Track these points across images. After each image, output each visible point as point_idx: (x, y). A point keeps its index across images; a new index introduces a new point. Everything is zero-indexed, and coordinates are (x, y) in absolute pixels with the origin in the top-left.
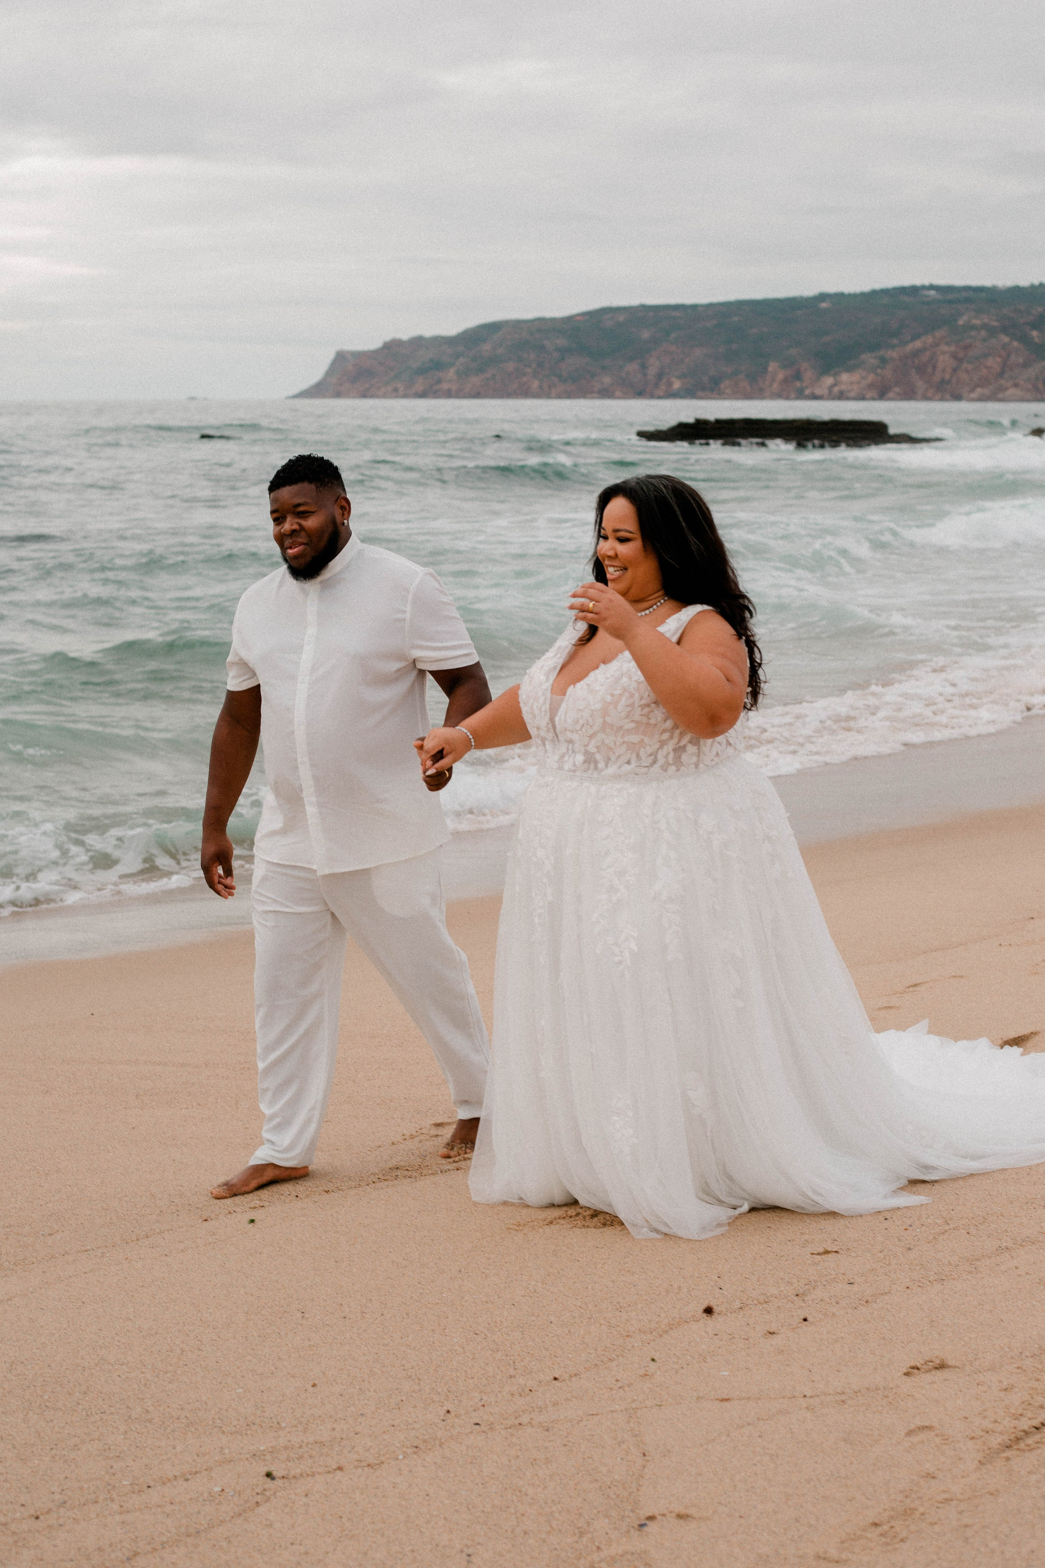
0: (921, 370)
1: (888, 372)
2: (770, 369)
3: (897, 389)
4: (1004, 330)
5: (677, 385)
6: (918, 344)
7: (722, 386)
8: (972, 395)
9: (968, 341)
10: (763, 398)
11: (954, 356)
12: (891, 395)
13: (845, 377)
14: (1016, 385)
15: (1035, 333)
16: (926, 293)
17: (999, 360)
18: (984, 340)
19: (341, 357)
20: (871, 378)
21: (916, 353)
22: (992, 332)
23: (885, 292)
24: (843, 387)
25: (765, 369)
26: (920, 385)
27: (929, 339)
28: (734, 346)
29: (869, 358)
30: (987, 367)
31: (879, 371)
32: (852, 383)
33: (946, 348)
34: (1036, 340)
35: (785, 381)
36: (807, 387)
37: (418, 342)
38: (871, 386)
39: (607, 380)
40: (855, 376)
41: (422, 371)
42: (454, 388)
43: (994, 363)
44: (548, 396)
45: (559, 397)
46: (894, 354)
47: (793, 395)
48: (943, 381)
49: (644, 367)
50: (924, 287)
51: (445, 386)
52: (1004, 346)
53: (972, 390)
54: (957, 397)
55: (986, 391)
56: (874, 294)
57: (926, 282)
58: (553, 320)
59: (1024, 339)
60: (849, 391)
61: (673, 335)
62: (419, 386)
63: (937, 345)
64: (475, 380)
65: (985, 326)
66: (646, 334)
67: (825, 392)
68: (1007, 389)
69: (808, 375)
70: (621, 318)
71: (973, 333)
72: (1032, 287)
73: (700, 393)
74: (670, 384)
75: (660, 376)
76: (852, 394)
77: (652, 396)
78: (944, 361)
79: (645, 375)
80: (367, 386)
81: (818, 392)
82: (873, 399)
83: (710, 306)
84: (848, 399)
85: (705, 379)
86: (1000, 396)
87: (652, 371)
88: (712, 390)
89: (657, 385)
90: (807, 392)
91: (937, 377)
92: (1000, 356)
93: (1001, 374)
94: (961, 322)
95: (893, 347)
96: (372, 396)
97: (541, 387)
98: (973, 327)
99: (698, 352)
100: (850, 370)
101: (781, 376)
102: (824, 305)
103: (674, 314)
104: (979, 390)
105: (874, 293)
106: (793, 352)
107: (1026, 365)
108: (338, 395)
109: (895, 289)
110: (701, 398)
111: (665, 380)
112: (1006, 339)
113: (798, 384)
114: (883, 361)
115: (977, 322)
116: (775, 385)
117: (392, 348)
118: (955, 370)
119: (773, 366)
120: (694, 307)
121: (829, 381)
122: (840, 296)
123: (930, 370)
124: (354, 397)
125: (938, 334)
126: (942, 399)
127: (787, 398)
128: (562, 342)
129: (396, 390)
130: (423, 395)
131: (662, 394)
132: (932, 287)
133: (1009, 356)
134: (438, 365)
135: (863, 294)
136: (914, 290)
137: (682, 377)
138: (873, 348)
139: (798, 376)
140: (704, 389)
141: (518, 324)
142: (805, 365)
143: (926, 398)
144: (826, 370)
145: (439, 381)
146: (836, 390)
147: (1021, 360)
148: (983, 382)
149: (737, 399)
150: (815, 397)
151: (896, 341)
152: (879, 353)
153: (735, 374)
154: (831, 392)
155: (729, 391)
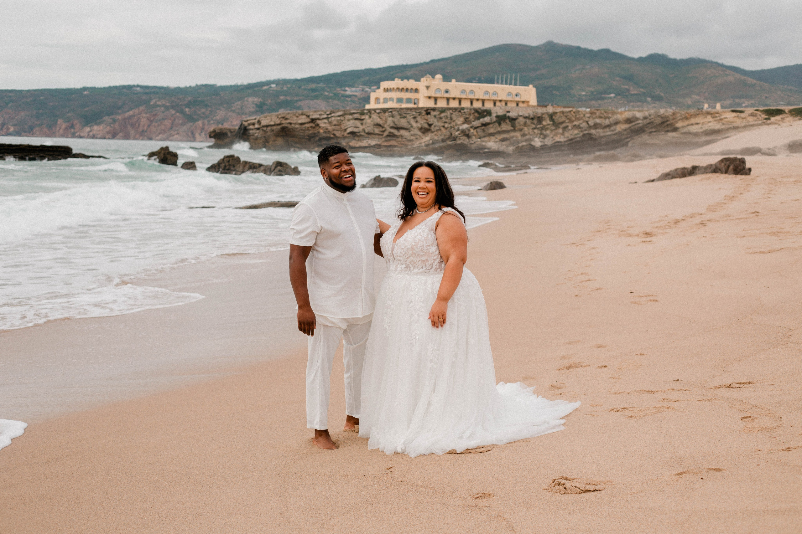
0: (133, 125)
1: (117, 126)
2: (59, 123)
3: (121, 134)
4: (172, 107)
5: (12, 129)
6: (131, 113)
7: (34, 130)
8: (158, 138)
9: (155, 112)
10: (55, 137)
11: (148, 119)
12: (118, 137)
13: (95, 128)
14: (178, 134)
15: (187, 109)
16: (135, 88)
17: (170, 121)
18: (163, 112)
20: (108, 128)
21: (130, 117)
22: (167, 108)
23: (116, 87)
24: (95, 133)
25: (56, 123)
26: (132, 132)
27: (136, 111)
28: (41, 111)
29: (108, 119)
30: (165, 125)
31: (112, 125)
32: (99, 131)
33: (144, 115)
34: (188, 113)
35: (66, 128)
36: (77, 132)
38: (108, 132)
40: (101, 127)
43: (167, 123)
46: (119, 117)
47: (70, 136)
48: (143, 131)
50: (134, 86)
52: (172, 115)
53: (158, 135)
54: (150, 139)
55: (164, 136)
56: (110, 88)
57: (136, 84)
59: (182, 112)
60: (97, 135)
61: (10, 105)
63: (140, 113)
65: (163, 105)
67: (86, 135)
68: (174, 135)
69: (78, 126)
71: (158, 108)
72: (186, 87)
73: (23, 134)
74: (8, 129)
75: (3, 125)
76: (99, 136)
78: (144, 121)
81: (82, 135)
82: (109, 139)
83: (29, 91)
84: (97, 138)
85: (26, 127)
86: (171, 138)
88: (30, 133)
90: (77, 134)
91: (140, 129)
92: (171, 120)
93: (172, 128)
94: (152, 103)
95: (118, 114)
98: (158, 106)
99: (23, 114)
100: (98, 124)
101: (64, 126)
102: (85, 93)
103: (11, 94)
104: (160, 136)
106: (69, 115)
107: (183, 124)
109: (120, 86)
110: (23, 136)
111: (5, 127)
112: (173, 112)
113: (72, 130)
114: (114, 120)
115: (160, 103)
116: (61, 131)
118: (149, 126)
119: (60, 121)
120: (21, 91)
121: (88, 129)
122: (94, 89)
123: (137, 125)
125: (141, 108)
126: (143, 139)
127: (67, 137)
131: (4, 133)
132: (138, 86)
133: (174, 120)
135: (104, 88)
136: (129, 87)
137: (14, 125)
138: (109, 114)
139: (72, 126)
140: (25, 132)
142: (76, 121)
143: (135, 139)
144: (86, 124)
146: (91, 134)
147: (180, 122)
148: (163, 132)
149: (42, 137)
150: (81, 137)
151: (120, 111)
152: (112, 117)
153: (41, 124)
154: (88, 135)
155: (38, 133)
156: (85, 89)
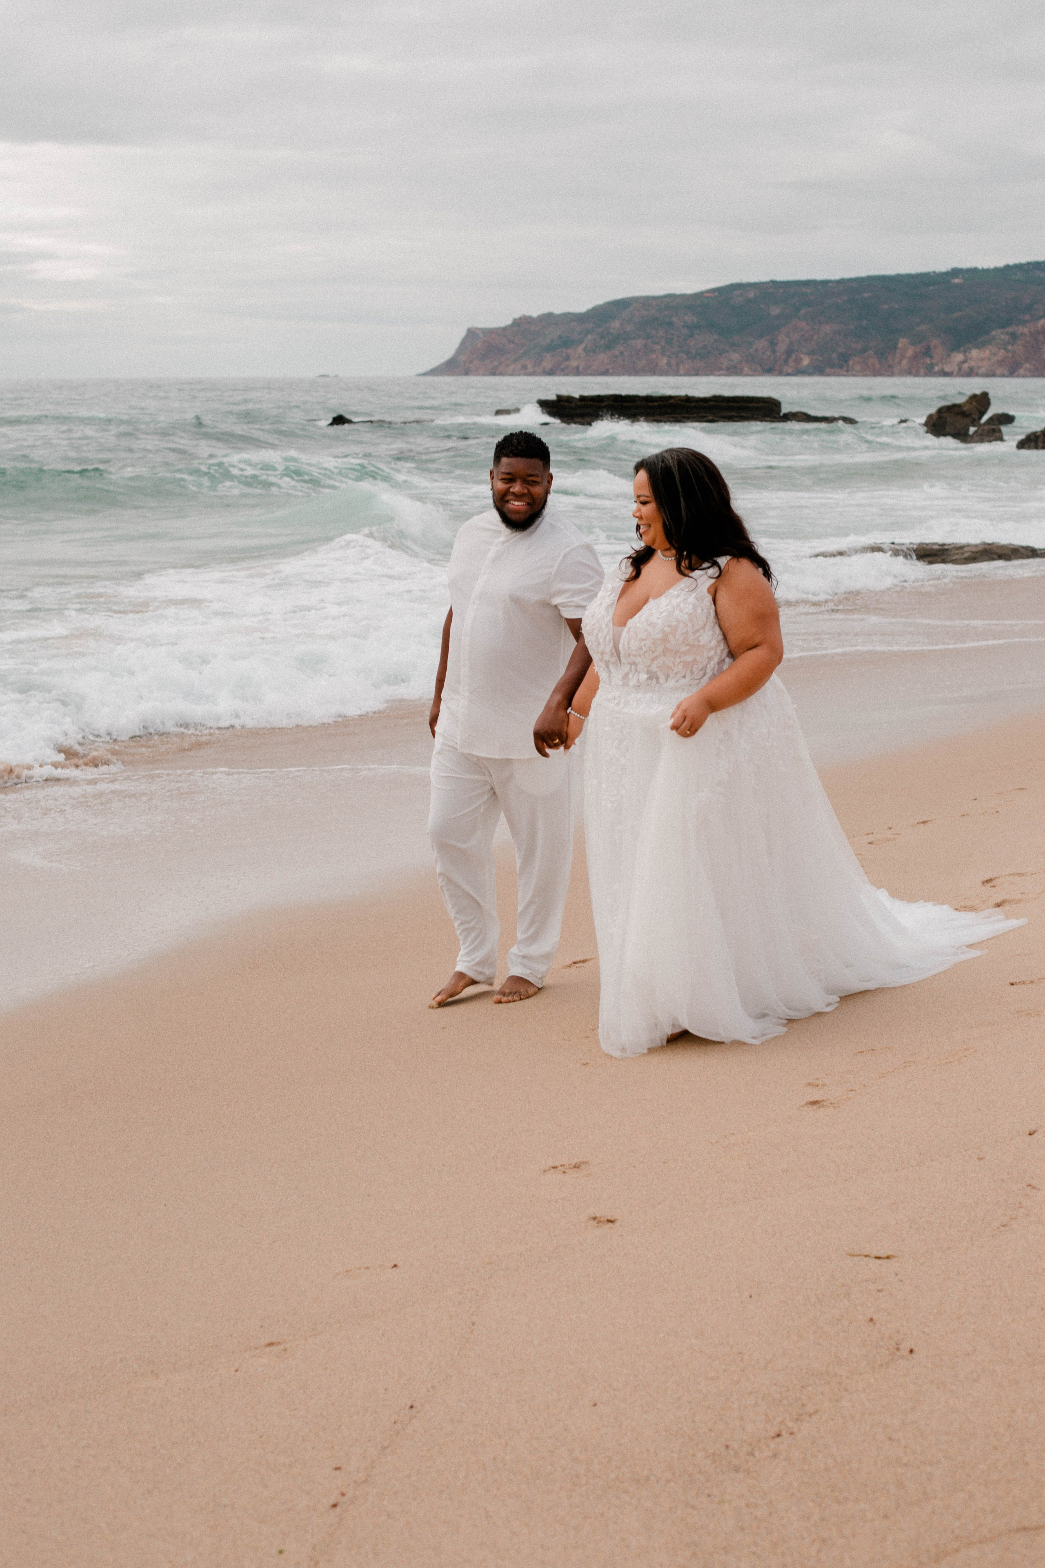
1: (1019, 348)
2: (900, 345)
3: (1028, 366)
5: (806, 361)
7: (851, 363)
10: (892, 375)
12: (1022, 371)
13: (975, 353)
19: (471, 333)
20: (1001, 354)
23: (1019, 267)
24: (973, 364)
25: (895, 348)
28: (864, 322)
29: (999, 334)
31: (1010, 347)
32: (982, 360)
35: (915, 357)
36: (937, 364)
37: (548, 318)
38: (1001, 363)
39: (735, 356)
40: (986, 353)
41: (551, 348)
42: (582, 365)
44: (677, 373)
45: (687, 374)
46: (1024, 330)
47: (922, 372)
49: (773, 344)
51: (574, 363)
58: (683, 296)
60: (979, 367)
61: (803, 312)
62: (548, 363)
64: (603, 357)
66: (775, 311)
67: (956, 369)
69: (939, 351)
70: (751, 295)
73: (827, 370)
74: (798, 361)
75: (789, 353)
76: (982, 371)
77: (781, 373)
79: (774, 351)
80: (495, 363)
81: (947, 369)
82: (1003, 376)
83: (842, 281)
84: (977, 375)
85: (834, 356)
87: (782, 348)
88: (841, 367)
89: (786, 361)
90: (936, 369)
95: (1024, 323)
96: (501, 374)
97: (669, 364)
99: (827, 329)
100: (980, 346)
101: (910, 353)
102: (956, 281)
103: (804, 289)
105: (1007, 267)
106: (923, 327)
108: (467, 372)
109: (1028, 264)
110: (828, 375)
111: (793, 356)
113: (928, 361)
114: (1014, 336)
116: (905, 362)
117: (522, 325)
119: (902, 342)
120: (825, 283)
121: (959, 357)
122: (974, 271)
124: (484, 375)
127: (917, 375)
128: (690, 318)
129: (524, 367)
130: (551, 373)
131: (790, 371)
134: (567, 343)
135: (996, 270)
137: (811, 353)
138: (1003, 324)
139: (928, 353)
140: (832, 366)
141: (646, 302)
142: (935, 342)
144: (956, 347)
145: (568, 358)
146: (965, 366)
149: (866, 375)
150: (944, 374)
151: (1027, 317)
152: (1010, 329)
153: (864, 350)
154: (960, 369)
155: (858, 368)
156: (956, 272)
